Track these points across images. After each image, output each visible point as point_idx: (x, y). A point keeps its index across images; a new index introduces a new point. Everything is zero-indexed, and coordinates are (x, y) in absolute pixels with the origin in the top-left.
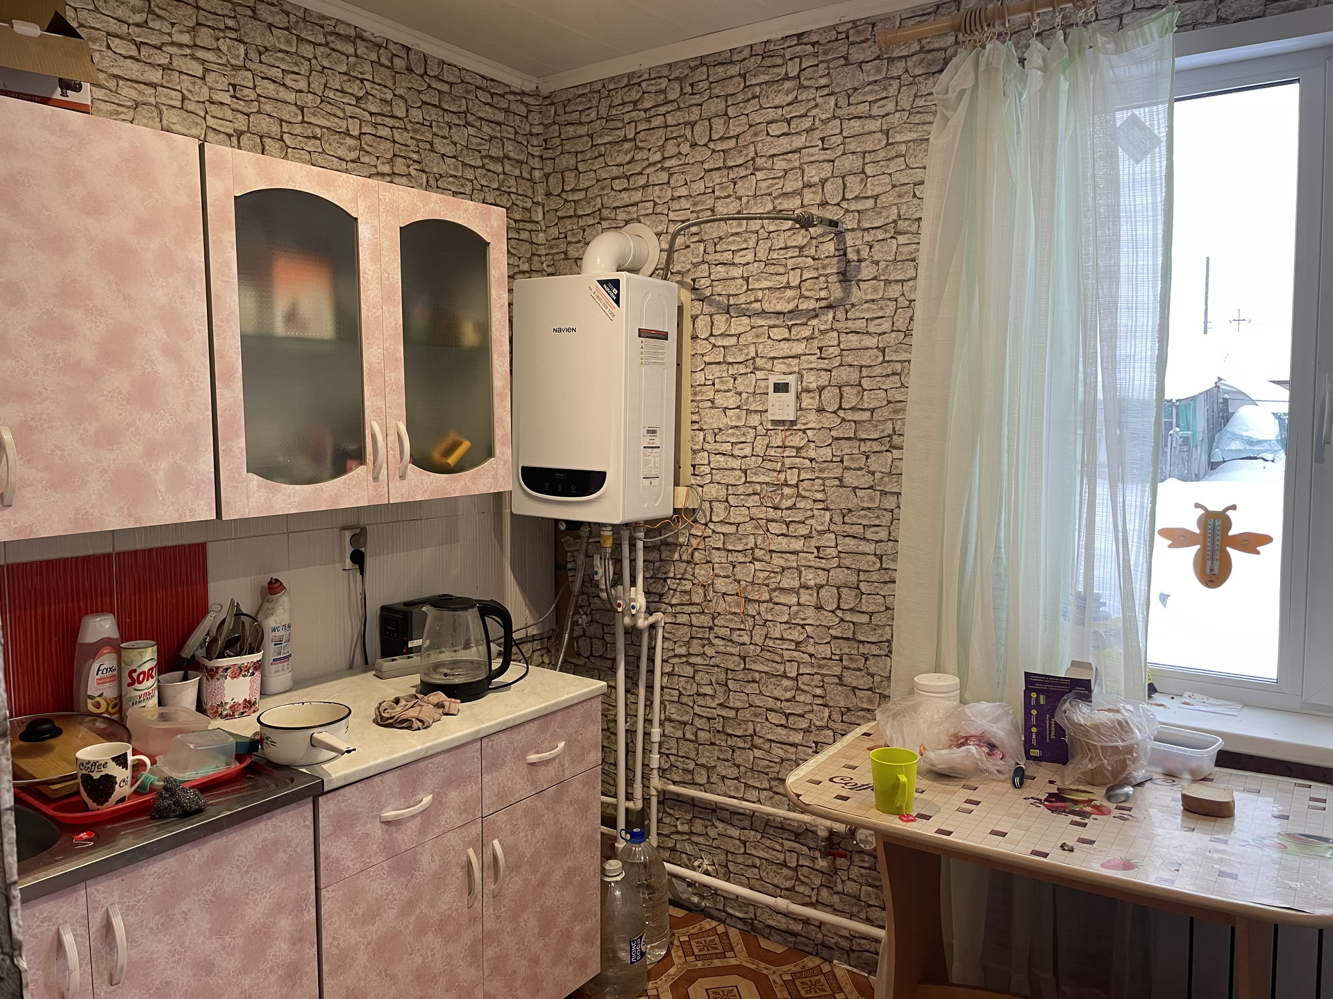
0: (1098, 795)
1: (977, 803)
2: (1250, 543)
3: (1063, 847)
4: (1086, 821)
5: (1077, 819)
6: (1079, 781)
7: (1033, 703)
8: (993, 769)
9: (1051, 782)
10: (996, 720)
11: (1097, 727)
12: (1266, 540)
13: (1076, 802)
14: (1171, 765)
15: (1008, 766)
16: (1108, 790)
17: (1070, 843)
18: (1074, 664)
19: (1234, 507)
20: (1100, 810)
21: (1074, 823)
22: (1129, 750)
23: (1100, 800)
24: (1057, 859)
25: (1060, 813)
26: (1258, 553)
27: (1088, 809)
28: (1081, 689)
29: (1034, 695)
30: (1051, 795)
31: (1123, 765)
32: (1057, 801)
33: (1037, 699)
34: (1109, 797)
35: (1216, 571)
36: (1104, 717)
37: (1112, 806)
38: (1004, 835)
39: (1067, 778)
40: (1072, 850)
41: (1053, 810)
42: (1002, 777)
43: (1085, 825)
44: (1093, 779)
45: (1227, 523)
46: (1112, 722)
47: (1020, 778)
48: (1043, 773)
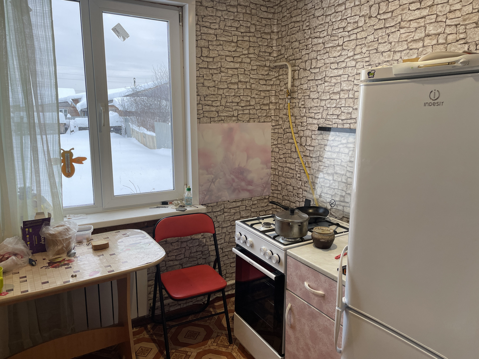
0: (64, 256)
1: (26, 277)
2: (80, 160)
3: (72, 276)
4: (70, 266)
5: (66, 266)
6: (54, 255)
7: (27, 233)
8: (22, 262)
9: (44, 259)
10: (17, 243)
11: (60, 233)
12: (85, 159)
13: (60, 262)
15: (26, 259)
16: (68, 253)
17: (74, 274)
18: (38, 214)
19: (73, 149)
20: (70, 261)
21: (66, 268)
22: (70, 238)
23: (67, 258)
24: (72, 281)
25: (59, 267)
26: (83, 163)
27: (66, 262)
28: (47, 221)
29: (27, 230)
30: (48, 263)
31: (69, 243)
32: (53, 264)
33: (29, 231)
34: (69, 256)
35: (70, 172)
36: (60, 229)
37: (73, 258)
38: (48, 282)
39: (50, 255)
40: (76, 276)
41: (55, 267)
42: (26, 265)
43: (71, 267)
44: (59, 253)
45: (71, 155)
46: (64, 229)
47: (32, 263)
48: (38, 257)
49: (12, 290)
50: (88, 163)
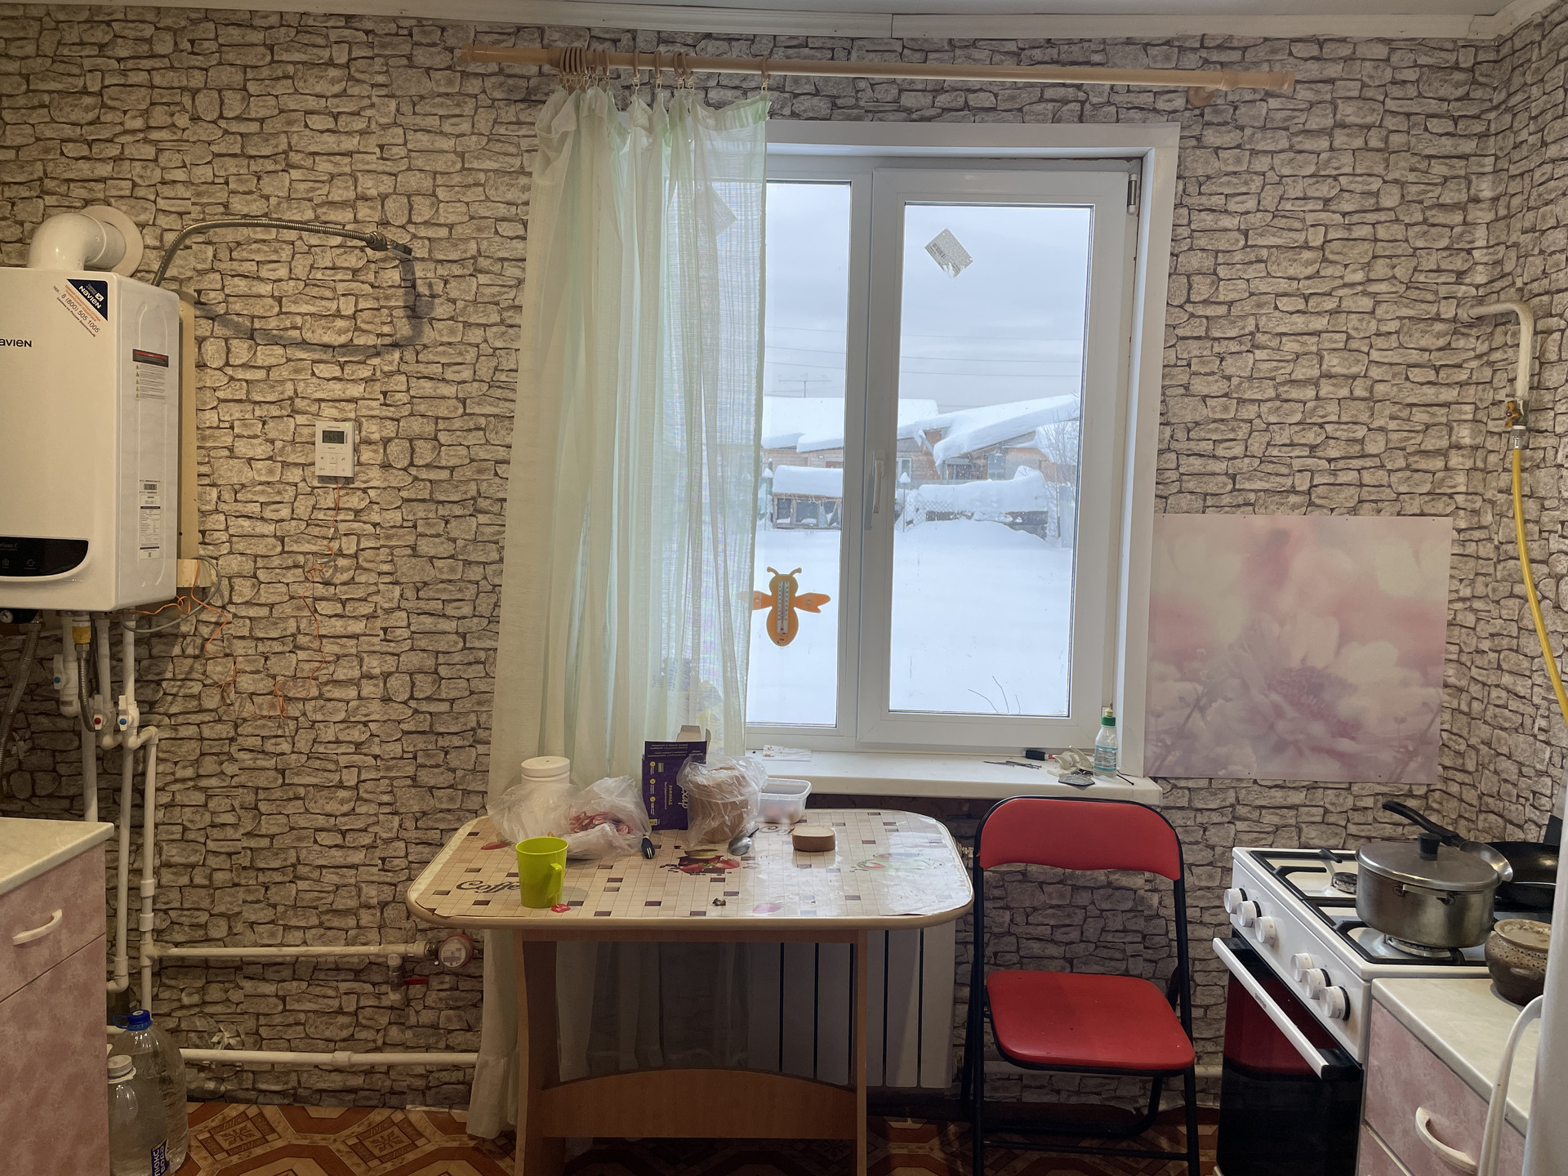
0: (722, 850)
1: (621, 880)
2: (813, 602)
3: (715, 902)
4: (723, 876)
5: (714, 875)
6: (701, 842)
7: (652, 772)
8: (624, 844)
9: (677, 847)
10: (622, 794)
11: (719, 786)
12: (824, 599)
13: (707, 861)
14: (772, 813)
15: (635, 838)
16: (731, 845)
17: (721, 898)
18: (684, 729)
19: (799, 571)
20: (730, 864)
21: (713, 880)
22: (745, 804)
23: (727, 856)
24: (714, 914)
25: (698, 873)
26: (818, 611)
27: (719, 865)
28: (696, 750)
29: (653, 764)
30: (681, 859)
31: (740, 818)
32: (690, 863)
33: (656, 767)
34: (733, 852)
35: (785, 630)
36: (724, 775)
37: (738, 858)
38: (659, 903)
39: (692, 840)
40: (724, 904)
41: (691, 872)
42: (633, 851)
43: (723, 880)
44: (713, 838)
45: (794, 585)
46: (731, 778)
47: (648, 850)
48: (667, 840)
49: (581, 903)
50: (830, 612)
